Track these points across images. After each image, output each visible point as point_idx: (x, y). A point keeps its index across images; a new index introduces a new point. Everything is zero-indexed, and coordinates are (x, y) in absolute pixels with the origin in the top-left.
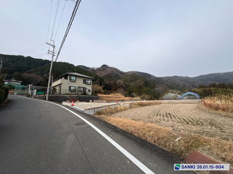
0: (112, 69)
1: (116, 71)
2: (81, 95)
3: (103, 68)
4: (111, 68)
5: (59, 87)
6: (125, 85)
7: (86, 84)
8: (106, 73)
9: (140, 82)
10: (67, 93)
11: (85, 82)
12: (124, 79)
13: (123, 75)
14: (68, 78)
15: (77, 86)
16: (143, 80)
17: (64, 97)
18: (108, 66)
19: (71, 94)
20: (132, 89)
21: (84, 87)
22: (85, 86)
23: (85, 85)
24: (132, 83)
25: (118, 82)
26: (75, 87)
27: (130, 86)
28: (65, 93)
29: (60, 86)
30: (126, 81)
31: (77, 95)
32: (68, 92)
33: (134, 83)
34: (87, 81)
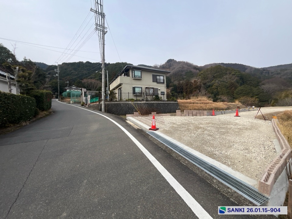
0: (181, 64)
1: (188, 66)
2: (152, 101)
3: (168, 65)
4: (180, 62)
5: (119, 90)
6: (205, 84)
7: (157, 82)
8: (174, 70)
9: (230, 78)
10: (130, 98)
11: (155, 80)
12: (202, 75)
13: (198, 71)
14: (130, 73)
15: (144, 87)
16: (237, 74)
17: (128, 106)
18: (176, 61)
19: (137, 100)
20: (216, 90)
21: (155, 87)
22: (155, 85)
23: (155, 83)
24: (215, 80)
25: (193, 81)
26: (142, 88)
27: (212, 86)
28: (127, 98)
29: (120, 88)
30: (205, 78)
31: (147, 101)
32: (131, 96)
33: (219, 81)
34: (158, 77)
